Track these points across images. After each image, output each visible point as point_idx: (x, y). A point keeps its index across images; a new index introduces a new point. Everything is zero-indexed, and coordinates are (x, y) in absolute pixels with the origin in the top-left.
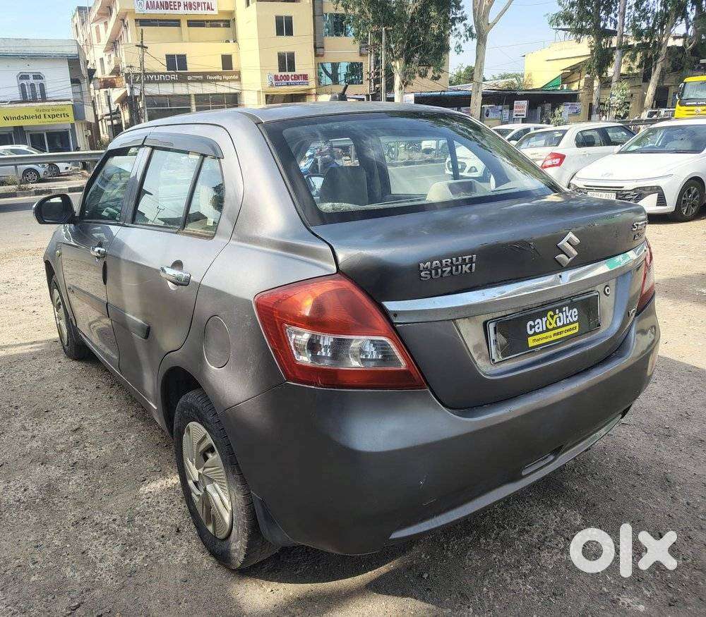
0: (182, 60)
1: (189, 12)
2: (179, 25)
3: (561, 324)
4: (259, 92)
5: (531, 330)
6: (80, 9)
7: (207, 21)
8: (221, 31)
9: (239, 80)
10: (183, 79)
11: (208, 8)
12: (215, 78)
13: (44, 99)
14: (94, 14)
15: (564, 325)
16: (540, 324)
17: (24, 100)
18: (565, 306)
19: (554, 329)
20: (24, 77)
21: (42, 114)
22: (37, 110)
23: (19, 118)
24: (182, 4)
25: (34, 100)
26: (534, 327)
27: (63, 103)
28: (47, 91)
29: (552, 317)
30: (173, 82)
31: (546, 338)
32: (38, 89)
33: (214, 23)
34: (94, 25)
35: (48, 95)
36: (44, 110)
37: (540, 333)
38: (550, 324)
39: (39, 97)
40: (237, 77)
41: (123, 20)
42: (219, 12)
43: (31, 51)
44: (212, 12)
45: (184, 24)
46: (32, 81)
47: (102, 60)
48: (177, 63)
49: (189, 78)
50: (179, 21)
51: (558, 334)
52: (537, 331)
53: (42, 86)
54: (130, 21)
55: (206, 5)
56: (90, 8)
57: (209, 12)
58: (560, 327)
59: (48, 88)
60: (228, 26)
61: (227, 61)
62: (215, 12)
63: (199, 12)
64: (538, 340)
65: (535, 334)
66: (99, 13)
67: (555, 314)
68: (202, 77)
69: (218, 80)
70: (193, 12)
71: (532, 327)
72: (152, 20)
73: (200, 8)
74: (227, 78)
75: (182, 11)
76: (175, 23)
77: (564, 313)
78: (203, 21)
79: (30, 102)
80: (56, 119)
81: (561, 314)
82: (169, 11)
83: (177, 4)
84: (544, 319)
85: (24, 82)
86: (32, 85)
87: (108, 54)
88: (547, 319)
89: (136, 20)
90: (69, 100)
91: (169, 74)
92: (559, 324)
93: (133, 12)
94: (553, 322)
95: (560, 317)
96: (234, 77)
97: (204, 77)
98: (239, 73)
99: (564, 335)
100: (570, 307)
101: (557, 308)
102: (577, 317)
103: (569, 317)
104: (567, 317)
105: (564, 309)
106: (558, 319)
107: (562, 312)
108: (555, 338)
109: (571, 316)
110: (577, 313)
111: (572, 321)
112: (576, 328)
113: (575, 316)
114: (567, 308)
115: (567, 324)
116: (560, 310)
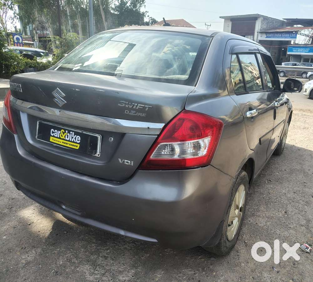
3: (68, 139)
5: (52, 134)
15: (69, 141)
18: (73, 131)
19: (63, 139)
26: (54, 133)
29: (64, 133)
31: (59, 141)
37: (56, 137)
38: (62, 136)
51: (65, 143)
52: (55, 136)
58: (66, 140)
64: (54, 140)
71: (53, 132)
77: (71, 135)
81: (68, 134)
84: (59, 132)
88: (61, 133)
92: (66, 139)
94: (64, 136)
95: (68, 136)
99: (68, 146)
100: (76, 134)
101: (67, 130)
102: (79, 142)
103: (74, 139)
104: (72, 138)
105: (71, 133)
106: (66, 136)
107: (70, 134)
108: (63, 144)
109: (75, 138)
110: (80, 139)
111: (75, 141)
112: (77, 146)
113: (78, 140)
114: (73, 133)
115: (71, 141)
116: (69, 132)
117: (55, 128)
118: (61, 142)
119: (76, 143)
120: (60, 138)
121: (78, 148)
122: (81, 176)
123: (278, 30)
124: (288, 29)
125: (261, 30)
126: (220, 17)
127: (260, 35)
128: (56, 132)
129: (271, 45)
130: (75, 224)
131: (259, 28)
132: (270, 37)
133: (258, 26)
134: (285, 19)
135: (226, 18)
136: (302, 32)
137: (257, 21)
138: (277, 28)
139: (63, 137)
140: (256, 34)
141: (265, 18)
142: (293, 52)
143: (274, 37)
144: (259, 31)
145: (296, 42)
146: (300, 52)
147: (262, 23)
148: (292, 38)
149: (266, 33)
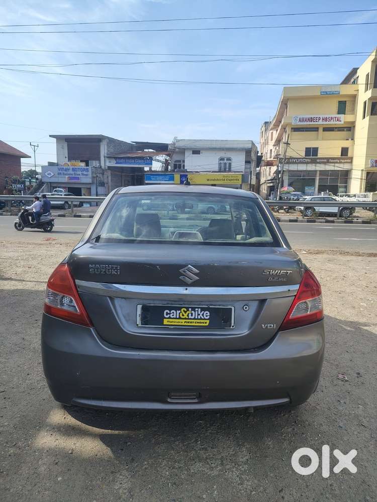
0: (315, 151)
1: (325, 123)
2: (317, 131)
3: (193, 317)
4: (362, 170)
6: (266, 123)
7: (336, 128)
8: (344, 134)
9: (351, 162)
10: (314, 162)
11: (338, 120)
12: (335, 161)
13: (230, 171)
14: (272, 126)
16: (174, 313)
17: (220, 171)
19: (185, 319)
20: (222, 159)
21: (226, 179)
22: (224, 176)
23: (214, 180)
24: (321, 118)
25: (225, 171)
26: (170, 314)
27: (238, 173)
28: (232, 167)
29: (185, 312)
30: (307, 163)
31: (179, 322)
32: (227, 165)
33: (340, 129)
34: (271, 131)
35: (232, 169)
36: (227, 177)
38: (183, 315)
39: (227, 169)
40: (350, 161)
41: (285, 129)
42: (344, 122)
43: (228, 146)
44: (340, 123)
45: (321, 130)
46: (225, 161)
47: (271, 150)
48: (312, 153)
49: (318, 161)
50: (318, 128)
51: (188, 322)
52: (172, 317)
53: (230, 164)
54: (288, 130)
55: (336, 119)
56: (270, 122)
57: (338, 123)
58: (191, 319)
59: (233, 165)
60: (350, 130)
61: (345, 151)
62: (342, 122)
63: (332, 122)
64: (171, 322)
65: (170, 318)
66: (274, 125)
67: (188, 310)
68: (326, 160)
69: (337, 163)
70: (327, 123)
71: (168, 314)
72: (302, 128)
73: (332, 121)
74: (343, 161)
75: (321, 122)
76: (316, 129)
77: (197, 312)
78: (334, 128)
79: (223, 172)
80: (232, 181)
81: (193, 312)
82: (312, 123)
83: (318, 119)
84: (178, 312)
85: (222, 162)
86: (225, 164)
87: (275, 147)
88: (181, 312)
89: (292, 128)
90: (242, 172)
91: (306, 158)
92: (190, 317)
93: (290, 124)
96: (348, 161)
97: (327, 161)
98: (352, 158)
99: (194, 324)
100: (203, 309)
101: (190, 307)
102: (208, 317)
103: (201, 315)
104: (199, 315)
105: (197, 309)
106: (190, 314)
107: (195, 311)
108: (186, 324)
109: (203, 315)
110: (209, 315)
111: (203, 318)
112: (206, 323)
113: (207, 316)
114: (200, 309)
115: (198, 319)
116: (193, 309)
117: (170, 309)
118: (182, 322)
119: (205, 319)
120: (180, 318)
121: (207, 324)
122: (214, 353)
123: (129, 155)
124: (139, 154)
125: (108, 155)
126: (50, 136)
127: (107, 161)
128: (173, 313)
129: (122, 172)
130: (127, 432)
131: (106, 152)
132: (121, 163)
133: (104, 150)
134: (133, 142)
135: (59, 138)
136: (158, 158)
137: (101, 143)
138: (126, 153)
139: (186, 316)
140: (102, 159)
141: (111, 141)
142: (151, 180)
143: (125, 163)
144: (106, 155)
145: (153, 169)
146: (160, 180)
147: (108, 147)
148: (147, 164)
149: (116, 158)
